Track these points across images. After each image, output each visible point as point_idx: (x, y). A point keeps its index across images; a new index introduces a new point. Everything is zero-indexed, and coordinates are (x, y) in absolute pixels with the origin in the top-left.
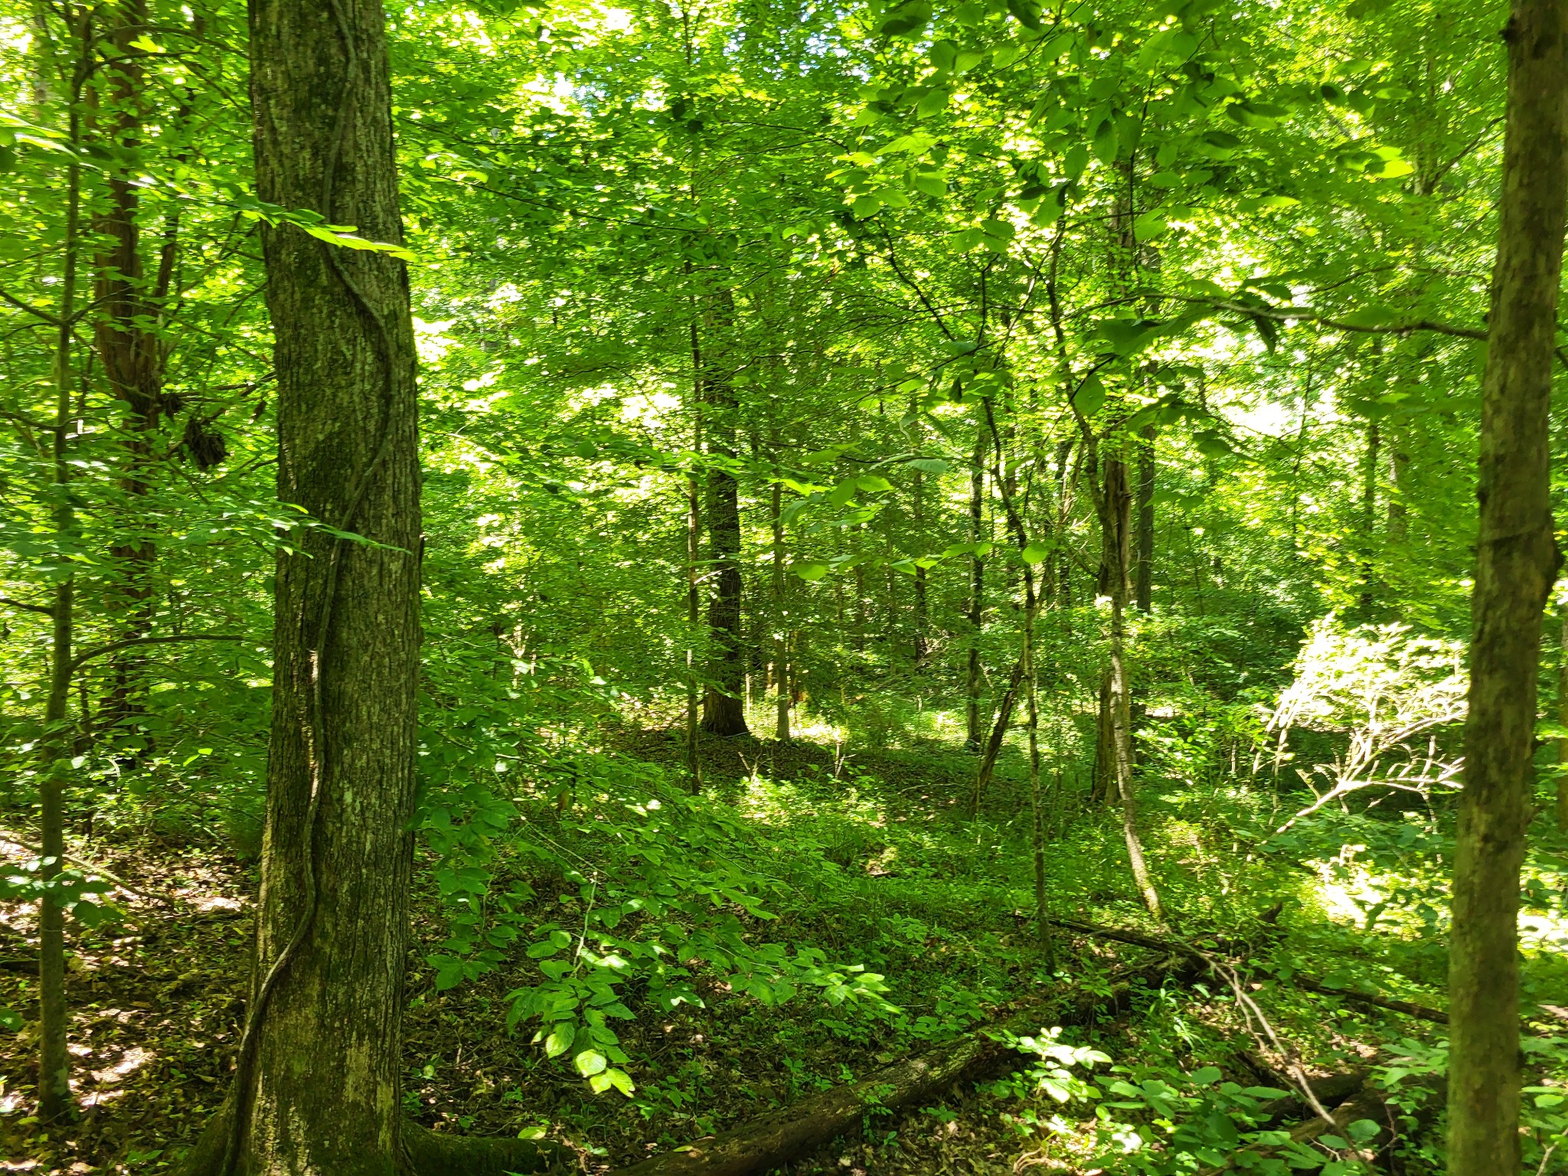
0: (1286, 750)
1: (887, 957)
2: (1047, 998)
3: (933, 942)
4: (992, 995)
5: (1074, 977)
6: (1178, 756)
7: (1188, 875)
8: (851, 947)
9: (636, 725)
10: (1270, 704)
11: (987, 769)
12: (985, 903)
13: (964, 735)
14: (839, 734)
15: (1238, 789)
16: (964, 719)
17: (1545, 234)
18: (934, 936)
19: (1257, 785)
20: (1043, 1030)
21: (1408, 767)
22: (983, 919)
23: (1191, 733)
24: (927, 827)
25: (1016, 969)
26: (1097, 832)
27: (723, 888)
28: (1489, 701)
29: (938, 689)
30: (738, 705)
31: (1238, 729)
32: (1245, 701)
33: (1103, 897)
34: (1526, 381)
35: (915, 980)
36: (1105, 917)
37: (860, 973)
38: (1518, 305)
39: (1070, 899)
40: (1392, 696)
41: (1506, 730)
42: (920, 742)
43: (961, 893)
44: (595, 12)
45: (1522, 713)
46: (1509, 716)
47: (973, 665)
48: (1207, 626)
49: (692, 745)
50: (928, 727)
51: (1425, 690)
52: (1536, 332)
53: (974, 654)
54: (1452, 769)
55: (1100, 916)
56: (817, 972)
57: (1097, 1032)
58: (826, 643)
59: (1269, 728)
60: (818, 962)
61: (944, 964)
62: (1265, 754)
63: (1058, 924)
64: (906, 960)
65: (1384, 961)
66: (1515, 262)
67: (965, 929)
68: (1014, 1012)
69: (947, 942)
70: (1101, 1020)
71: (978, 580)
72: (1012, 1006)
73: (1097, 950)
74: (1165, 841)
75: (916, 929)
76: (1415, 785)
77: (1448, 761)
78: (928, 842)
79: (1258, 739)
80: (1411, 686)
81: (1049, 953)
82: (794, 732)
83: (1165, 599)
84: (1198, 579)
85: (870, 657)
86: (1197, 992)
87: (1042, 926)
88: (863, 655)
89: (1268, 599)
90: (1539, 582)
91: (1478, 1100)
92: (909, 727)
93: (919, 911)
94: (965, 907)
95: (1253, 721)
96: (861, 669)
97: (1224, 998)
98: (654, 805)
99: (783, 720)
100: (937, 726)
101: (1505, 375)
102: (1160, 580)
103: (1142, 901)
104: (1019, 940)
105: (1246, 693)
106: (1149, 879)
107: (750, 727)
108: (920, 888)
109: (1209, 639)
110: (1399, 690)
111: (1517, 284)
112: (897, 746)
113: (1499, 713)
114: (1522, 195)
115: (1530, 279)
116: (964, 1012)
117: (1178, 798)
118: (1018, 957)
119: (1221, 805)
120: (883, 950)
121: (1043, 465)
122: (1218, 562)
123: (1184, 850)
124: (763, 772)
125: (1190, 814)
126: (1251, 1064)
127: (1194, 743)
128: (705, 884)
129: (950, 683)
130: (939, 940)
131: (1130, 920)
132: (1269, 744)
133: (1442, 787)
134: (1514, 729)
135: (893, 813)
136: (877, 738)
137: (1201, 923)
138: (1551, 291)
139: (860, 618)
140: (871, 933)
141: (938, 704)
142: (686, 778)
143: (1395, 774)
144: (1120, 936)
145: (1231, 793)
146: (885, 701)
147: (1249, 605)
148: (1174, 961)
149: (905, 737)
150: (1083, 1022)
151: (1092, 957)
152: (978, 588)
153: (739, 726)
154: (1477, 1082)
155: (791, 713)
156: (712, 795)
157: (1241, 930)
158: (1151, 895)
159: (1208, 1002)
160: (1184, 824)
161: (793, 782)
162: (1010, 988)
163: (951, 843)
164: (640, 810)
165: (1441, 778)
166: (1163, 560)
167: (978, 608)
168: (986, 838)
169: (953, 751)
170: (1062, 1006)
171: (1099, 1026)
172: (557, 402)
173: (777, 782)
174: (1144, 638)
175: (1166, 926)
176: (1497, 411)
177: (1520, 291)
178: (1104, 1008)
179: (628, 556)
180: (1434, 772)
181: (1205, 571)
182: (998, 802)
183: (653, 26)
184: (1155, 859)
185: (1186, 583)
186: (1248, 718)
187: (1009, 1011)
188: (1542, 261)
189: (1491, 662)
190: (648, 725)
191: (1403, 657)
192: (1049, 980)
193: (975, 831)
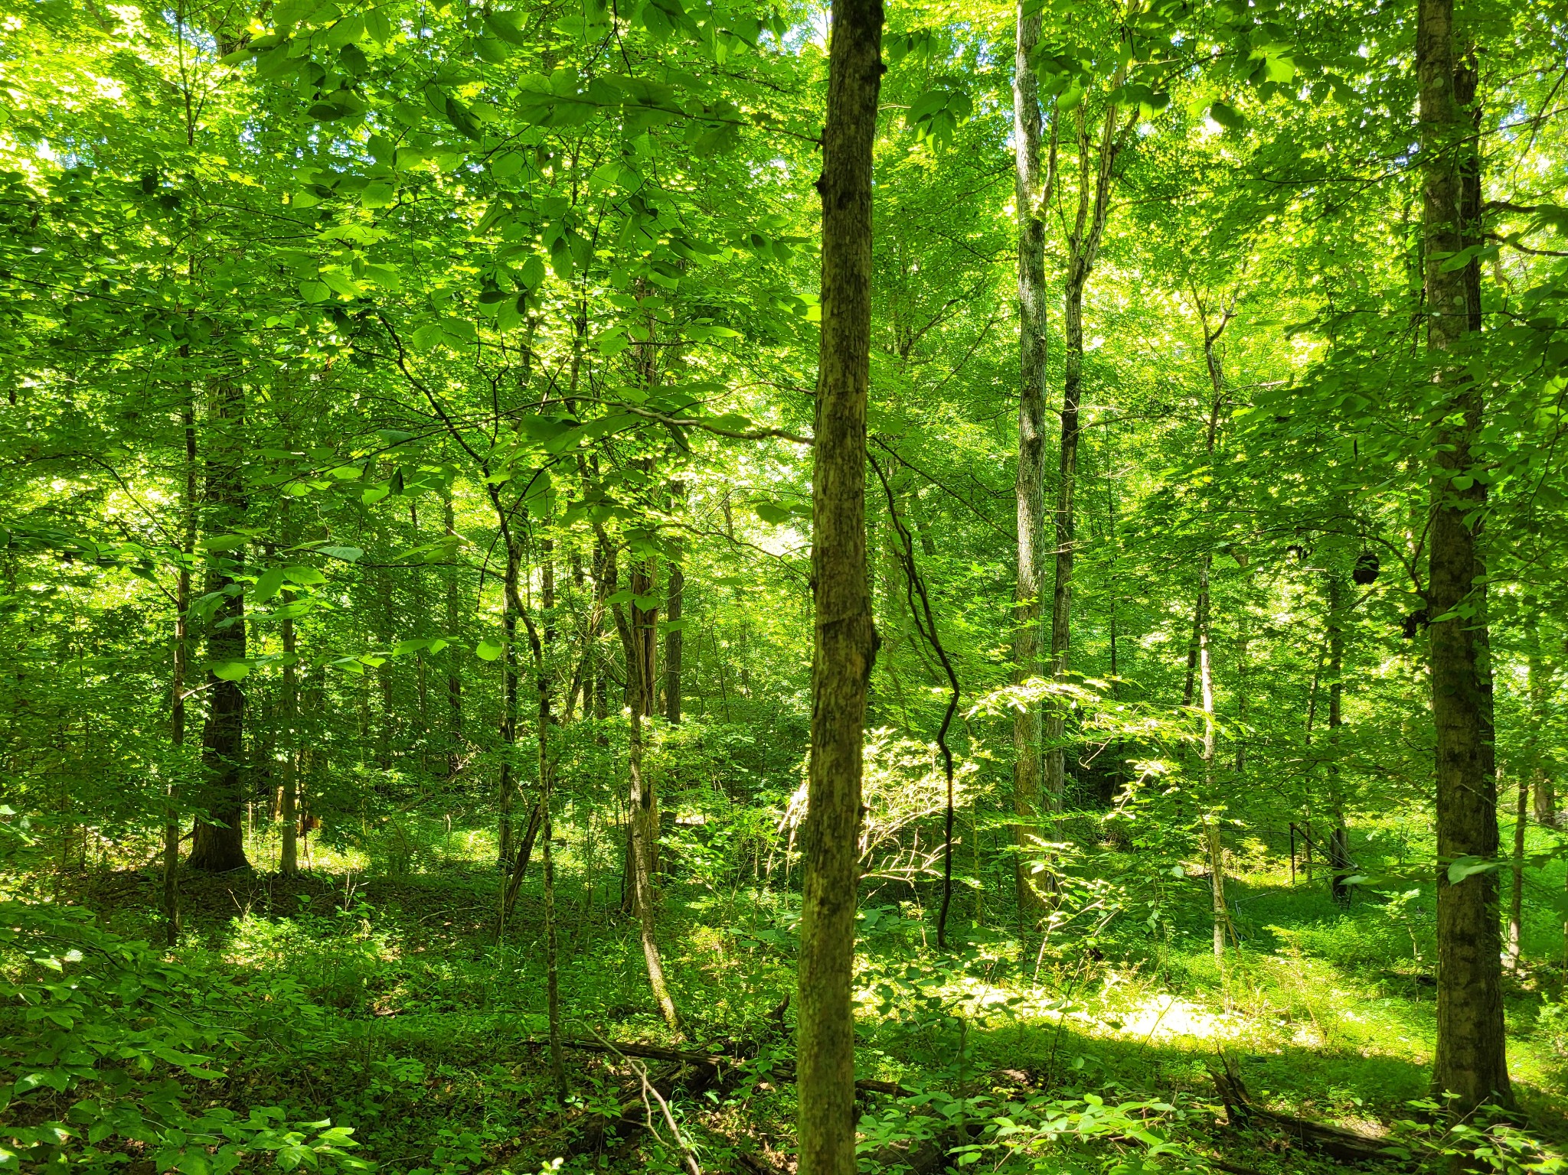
0: (794, 850)
1: (381, 1107)
2: (556, 1128)
3: (437, 1082)
4: (495, 1132)
5: (586, 1101)
6: (698, 861)
7: (707, 980)
8: (339, 1101)
9: (104, 867)
10: (782, 806)
11: (514, 889)
12: (497, 1032)
13: (495, 854)
14: (355, 860)
15: (760, 891)
16: (496, 837)
17: (852, 358)
18: (437, 1074)
19: (777, 886)
20: (545, 1164)
21: (898, 858)
22: (493, 1051)
23: (711, 837)
24: (449, 956)
25: (528, 1101)
26: (621, 946)
27: (158, 1049)
28: (823, 773)
29: (471, 807)
30: (237, 837)
31: (753, 831)
32: (759, 804)
33: (621, 1013)
34: (843, 483)
35: (411, 1128)
36: (623, 1033)
37: (326, 1129)
38: (834, 417)
39: (587, 1018)
40: (884, 794)
41: (837, 799)
42: (449, 864)
43: (471, 1024)
44: (78, 76)
45: (849, 782)
46: (839, 784)
47: (506, 781)
48: (726, 733)
49: (169, 885)
50: (458, 848)
51: (910, 788)
52: (849, 441)
53: (507, 768)
54: (932, 859)
55: (618, 1032)
56: (270, 1133)
57: (605, 1157)
58: (343, 762)
59: (781, 828)
60: (273, 1123)
61: (446, 1108)
62: (777, 854)
63: (572, 1046)
64: (404, 1108)
65: (875, 1045)
66: (830, 380)
67: (474, 1063)
68: (518, 1149)
69: (453, 1080)
70: (610, 1143)
71: (512, 693)
72: (517, 1142)
73: (612, 1069)
74: (690, 948)
75: (411, 1070)
76: (903, 875)
77: (929, 851)
78: (446, 971)
79: (770, 839)
80: (899, 784)
81: (562, 1078)
82: (301, 863)
83: (697, 710)
84: (725, 690)
85: (395, 776)
86: (708, 1099)
87: (555, 1050)
88: (390, 773)
89: (786, 708)
90: (859, 661)
91: (819, 1163)
92: (437, 849)
93: (423, 1050)
94: (476, 1039)
95: (767, 823)
96: (386, 790)
97: (732, 1102)
98: (74, 956)
99: (289, 850)
100: (467, 846)
101: (826, 477)
102: (694, 690)
103: (660, 1012)
104: (533, 1068)
105: (762, 796)
106: (666, 988)
107: (251, 858)
108: (428, 1025)
109: (727, 746)
110: (888, 788)
111: (832, 399)
112: (422, 870)
113: (831, 783)
114: (834, 323)
115: (842, 395)
116: (462, 1157)
117: (701, 905)
118: (529, 1088)
119: (742, 908)
120: (377, 1099)
121: (579, 578)
122: (745, 673)
123: (707, 955)
124: (259, 911)
125: (711, 920)
126: (753, 1166)
127: (714, 847)
128: (134, 1046)
129: (484, 800)
130: (444, 1079)
131: (647, 1032)
132: (781, 844)
133: (927, 875)
134: (844, 795)
135: (410, 944)
136: (400, 864)
137: (718, 1028)
138: (860, 406)
139: (385, 735)
140: (362, 1081)
141: (471, 823)
142: (162, 923)
143: (887, 866)
144: (634, 1051)
145: (753, 894)
146: (412, 821)
147: (771, 714)
148: (687, 1070)
149: (432, 860)
150: (593, 1148)
151: (606, 1077)
152: (512, 699)
153: (239, 859)
154: (818, 1142)
155: (300, 842)
156: (192, 941)
157: (749, 1030)
158: (668, 1005)
159: (717, 1108)
160: (705, 930)
161: (294, 919)
162: (518, 1122)
163: (470, 971)
164: (53, 964)
165: (925, 867)
166: (694, 671)
167: (512, 721)
168: (509, 960)
169: (482, 872)
170: (571, 1134)
171: (608, 1150)
172: (18, 493)
173: (275, 921)
174: (670, 746)
175: (681, 1037)
176: (822, 509)
177: (835, 405)
178: (613, 1129)
179: (100, 670)
180: (919, 861)
181: (733, 682)
182: (526, 922)
183: (155, 103)
184: (678, 969)
185: (715, 694)
186: (762, 821)
187: (513, 1148)
188: (851, 381)
189: (824, 735)
190: (120, 865)
191: (889, 757)
192: (558, 1108)
193: (497, 956)
